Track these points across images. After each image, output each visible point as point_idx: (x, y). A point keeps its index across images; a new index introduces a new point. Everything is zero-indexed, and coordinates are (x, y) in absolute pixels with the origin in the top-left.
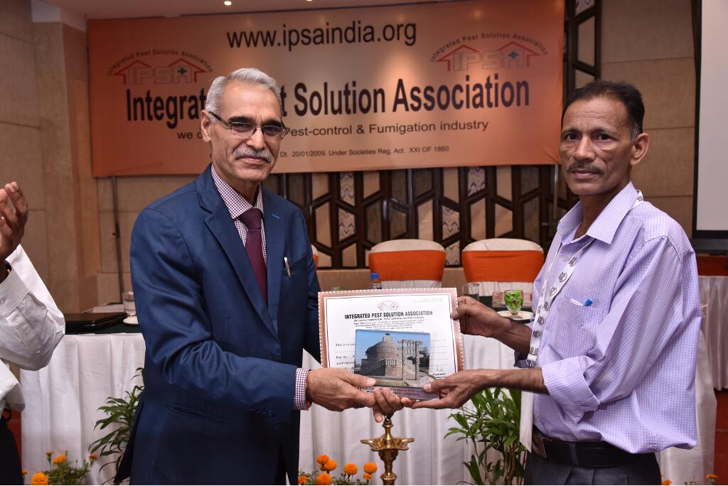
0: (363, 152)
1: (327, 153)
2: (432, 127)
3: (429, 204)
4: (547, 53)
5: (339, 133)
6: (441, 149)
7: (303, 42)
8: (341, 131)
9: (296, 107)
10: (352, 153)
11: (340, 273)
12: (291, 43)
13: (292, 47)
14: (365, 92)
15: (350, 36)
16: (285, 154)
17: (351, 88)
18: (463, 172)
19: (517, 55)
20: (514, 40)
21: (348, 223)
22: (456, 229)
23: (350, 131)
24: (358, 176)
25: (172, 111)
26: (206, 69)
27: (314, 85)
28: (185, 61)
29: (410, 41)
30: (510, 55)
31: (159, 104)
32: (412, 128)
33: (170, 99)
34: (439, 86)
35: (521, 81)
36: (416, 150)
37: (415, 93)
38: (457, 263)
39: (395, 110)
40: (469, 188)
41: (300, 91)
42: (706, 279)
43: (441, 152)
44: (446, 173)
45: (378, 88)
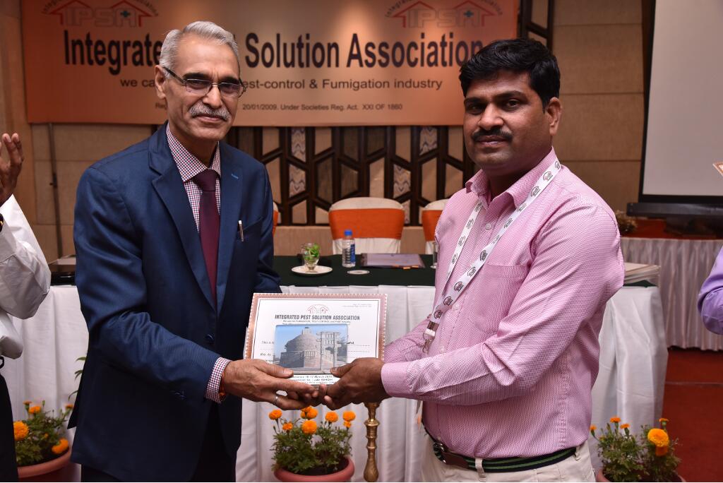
0: (315, 108)
1: (279, 107)
2: (386, 84)
3: (381, 162)
4: (501, 13)
5: (291, 87)
6: (395, 107)
8: (294, 85)
9: (247, 58)
10: (304, 107)
11: (290, 230)
14: (319, 45)
17: (304, 41)
18: (416, 130)
19: (472, 14)
21: (298, 180)
22: (406, 188)
23: (302, 85)
24: (310, 132)
25: (114, 56)
26: (150, 13)
27: (266, 36)
28: (128, 3)
30: (465, 14)
31: (100, 48)
32: (366, 84)
33: (112, 43)
34: (395, 42)
35: (475, 41)
36: (369, 107)
37: (370, 49)
38: (407, 222)
39: (349, 65)
40: (421, 146)
41: (252, 42)
42: (649, 242)
43: (395, 110)
44: (398, 131)
45: (332, 42)
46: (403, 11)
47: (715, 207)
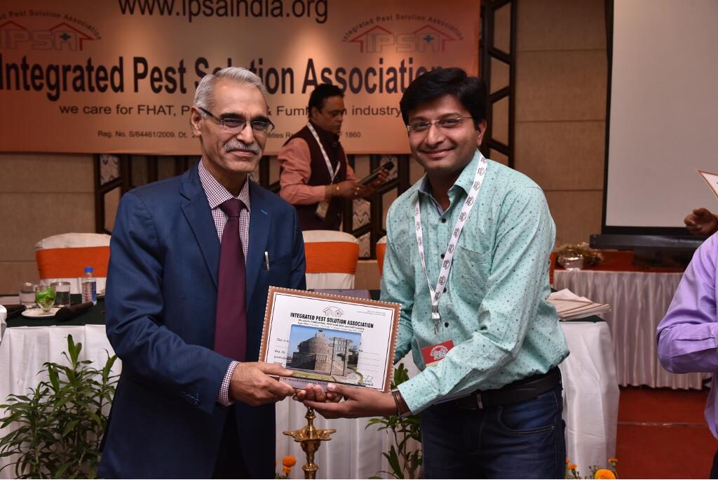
4: (462, 38)
6: (352, 135)
7: (204, 12)
12: (191, 14)
13: (192, 17)
14: (272, 71)
15: (256, 11)
16: (184, 134)
17: (257, 66)
18: (375, 159)
19: (432, 39)
20: (431, 23)
22: (366, 220)
24: (264, 161)
25: (53, 82)
26: (93, 37)
27: (217, 61)
28: (67, 25)
29: (321, 19)
30: (425, 39)
31: (37, 73)
33: (50, 67)
34: (352, 68)
37: (326, 74)
38: (367, 256)
39: (304, 91)
41: (202, 67)
42: (614, 275)
43: (353, 138)
44: (357, 160)
45: (286, 68)
46: (362, 35)
47: (679, 239)
